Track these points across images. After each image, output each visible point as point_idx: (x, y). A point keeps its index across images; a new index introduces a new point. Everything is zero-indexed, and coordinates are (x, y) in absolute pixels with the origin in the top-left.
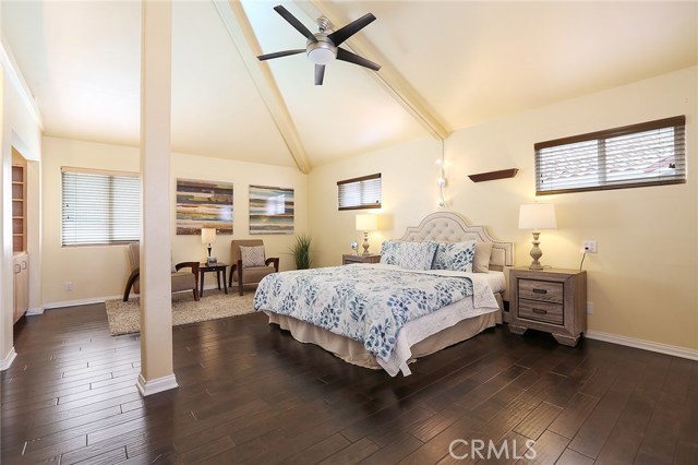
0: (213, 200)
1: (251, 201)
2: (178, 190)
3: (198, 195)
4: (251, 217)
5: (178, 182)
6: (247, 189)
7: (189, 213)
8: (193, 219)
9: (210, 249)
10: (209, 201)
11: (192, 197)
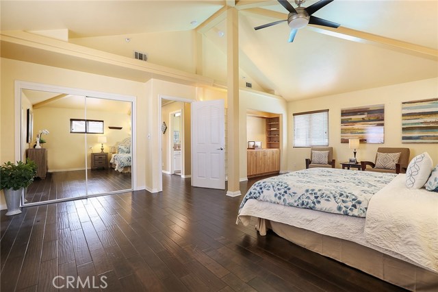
0: (367, 119)
1: (403, 115)
2: (342, 116)
3: (354, 118)
4: (404, 129)
5: (342, 111)
6: (400, 106)
7: (348, 129)
8: (351, 133)
9: (355, 153)
10: (363, 120)
11: (351, 119)
